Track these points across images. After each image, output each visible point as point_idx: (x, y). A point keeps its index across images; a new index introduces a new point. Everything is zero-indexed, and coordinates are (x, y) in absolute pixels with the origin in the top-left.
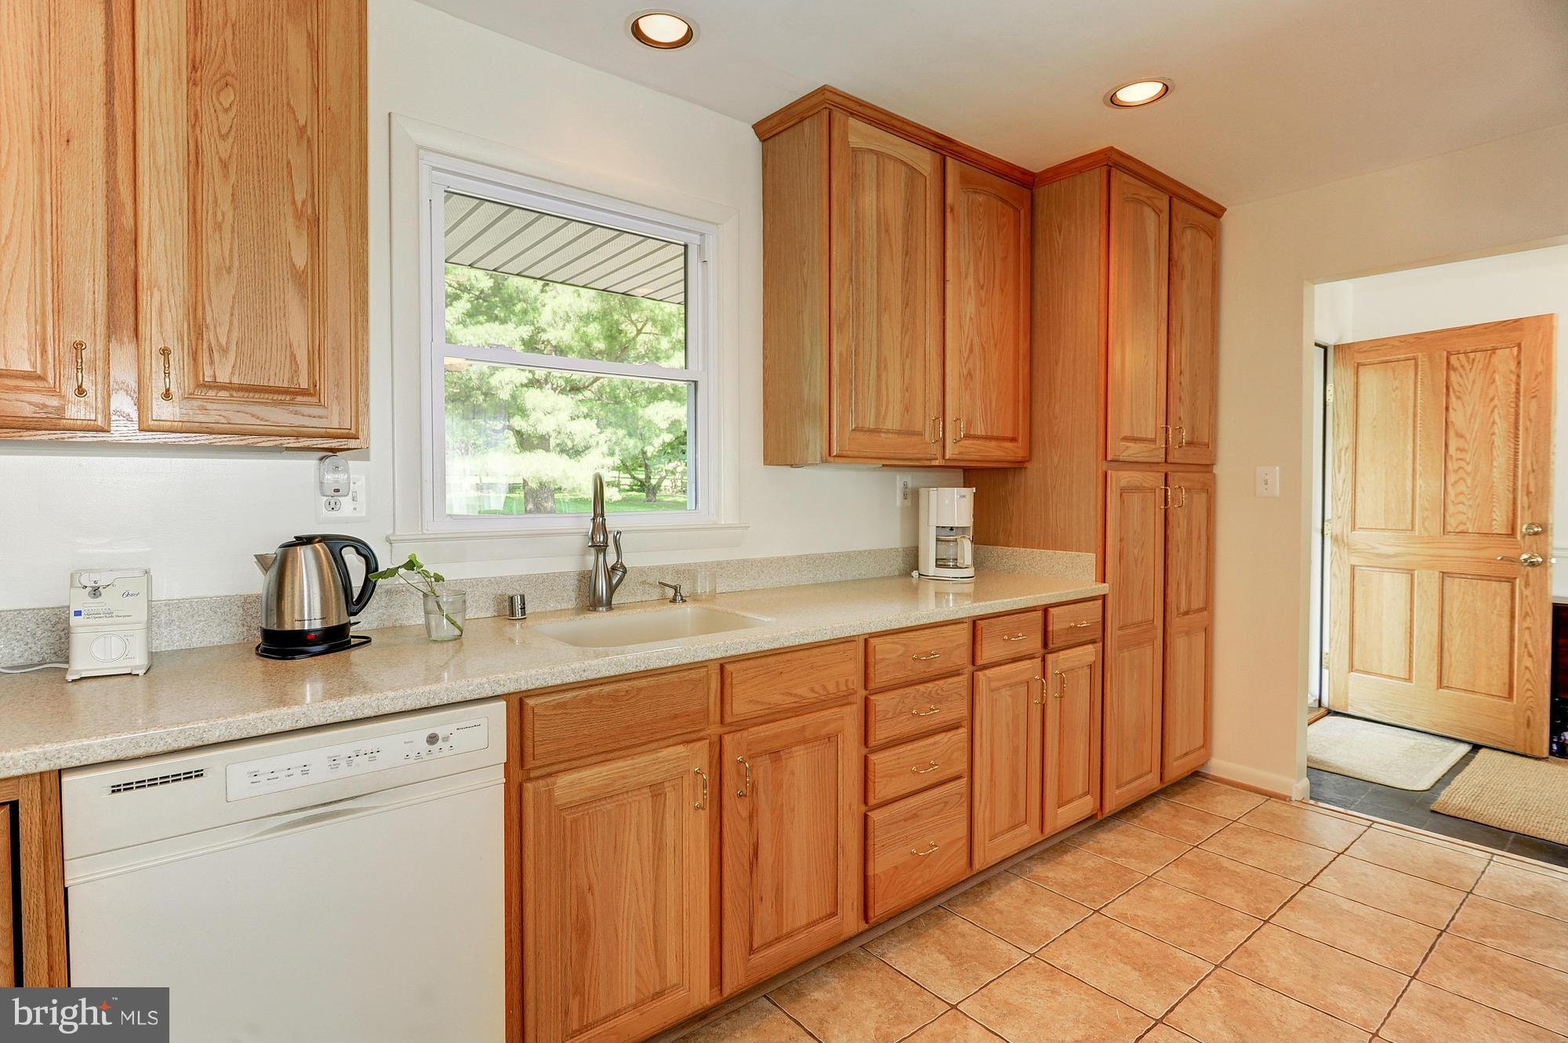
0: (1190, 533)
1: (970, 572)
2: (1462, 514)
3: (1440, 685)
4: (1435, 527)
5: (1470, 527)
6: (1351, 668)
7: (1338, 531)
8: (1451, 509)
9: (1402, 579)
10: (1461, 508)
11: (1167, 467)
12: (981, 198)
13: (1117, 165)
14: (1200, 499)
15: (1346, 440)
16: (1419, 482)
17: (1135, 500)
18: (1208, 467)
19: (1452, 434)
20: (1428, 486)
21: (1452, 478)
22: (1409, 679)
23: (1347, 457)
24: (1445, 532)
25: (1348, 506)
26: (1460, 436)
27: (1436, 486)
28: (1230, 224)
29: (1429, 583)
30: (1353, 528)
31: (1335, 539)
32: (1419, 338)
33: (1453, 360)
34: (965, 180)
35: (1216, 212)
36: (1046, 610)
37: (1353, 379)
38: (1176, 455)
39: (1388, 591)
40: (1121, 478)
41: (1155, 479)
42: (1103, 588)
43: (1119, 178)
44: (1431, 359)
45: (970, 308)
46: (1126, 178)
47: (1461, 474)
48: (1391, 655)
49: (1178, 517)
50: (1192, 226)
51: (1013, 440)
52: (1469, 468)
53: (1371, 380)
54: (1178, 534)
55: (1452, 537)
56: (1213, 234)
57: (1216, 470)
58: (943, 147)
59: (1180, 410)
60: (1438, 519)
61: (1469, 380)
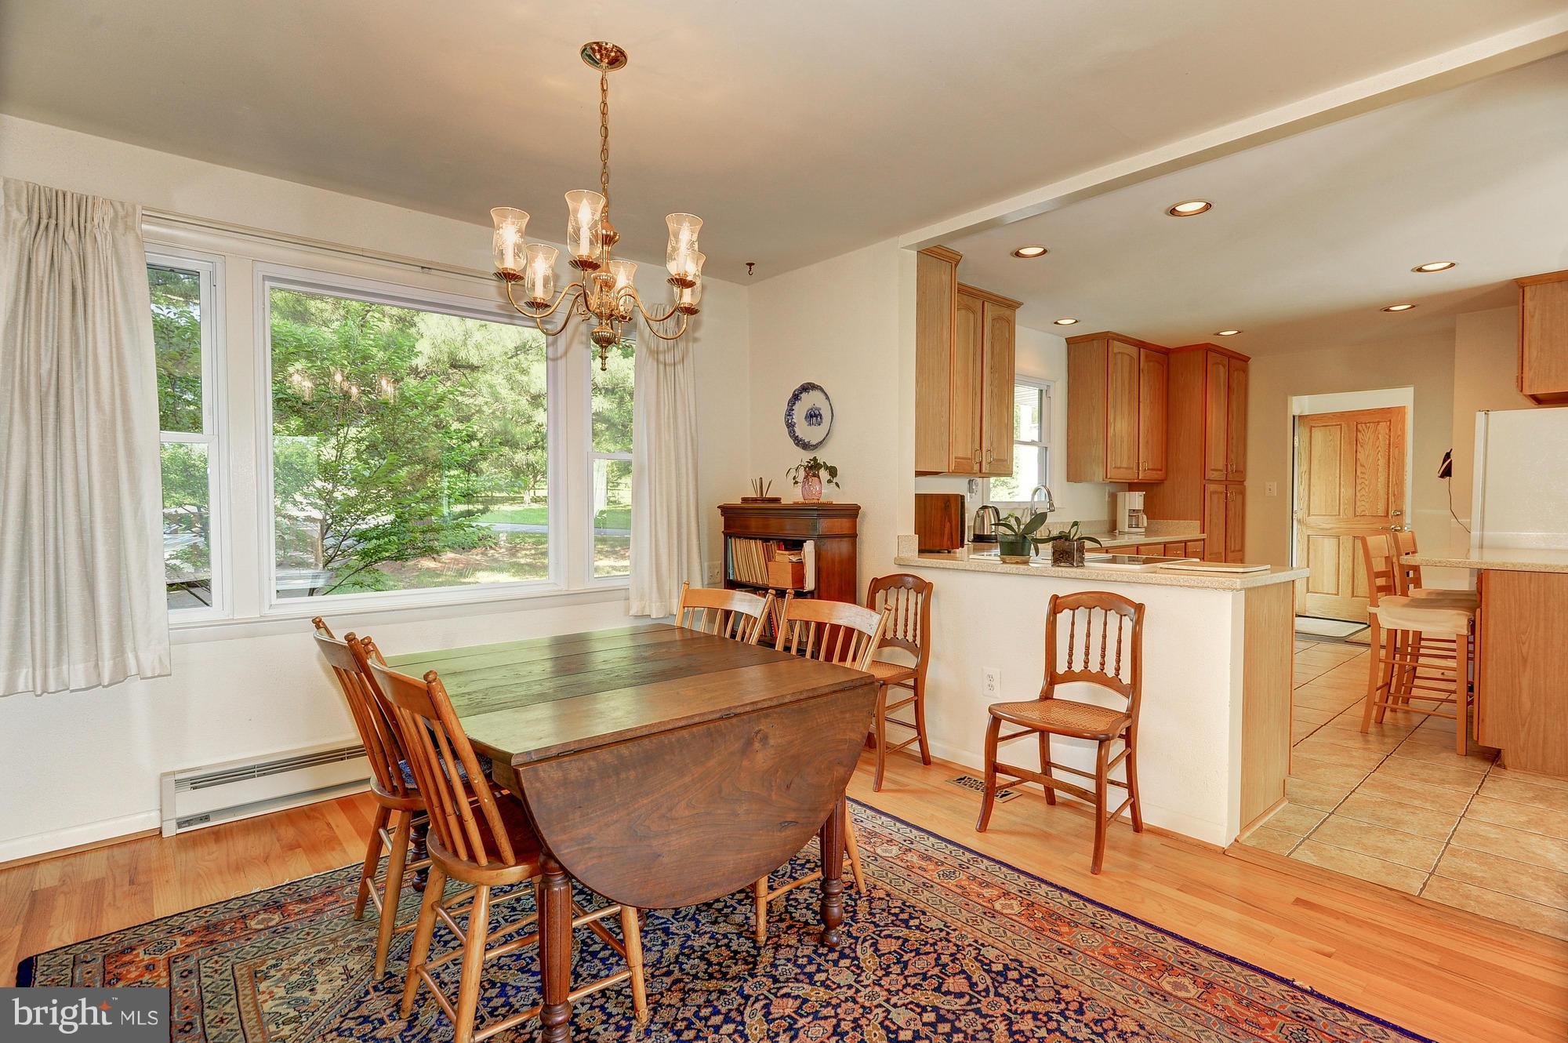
0: (1235, 513)
1: (1143, 530)
2: (1363, 507)
3: (1353, 596)
4: (1350, 513)
5: (1367, 513)
6: (1308, 591)
7: (1300, 517)
8: (1358, 503)
9: (1334, 541)
10: (1363, 503)
11: (1227, 482)
12: (1151, 364)
13: (1210, 350)
14: (1240, 497)
15: (1305, 468)
16: (1342, 490)
17: (1215, 497)
18: (1242, 483)
19: (1358, 464)
20: (1347, 492)
21: (1358, 488)
22: (1338, 594)
23: (1305, 477)
24: (1355, 516)
25: (1306, 503)
26: (1362, 466)
27: (1351, 491)
28: (1253, 366)
29: (1347, 542)
30: (1309, 515)
31: (1299, 521)
32: (1342, 414)
33: (1359, 426)
34: (1147, 356)
35: (1245, 360)
36: (1186, 542)
37: (1309, 434)
38: (1230, 477)
39: (1328, 547)
40: (1211, 487)
41: (1221, 488)
42: (1204, 536)
43: (1211, 355)
44: (1348, 426)
45: (1148, 412)
46: (1214, 354)
47: (1363, 485)
48: (1328, 584)
49: (1231, 506)
50: (1237, 370)
51: (1161, 470)
52: (1367, 483)
53: (1318, 434)
54: (1231, 514)
55: (1358, 518)
56: (1245, 371)
57: (1245, 483)
58: (1140, 344)
59: (1232, 456)
60: (1352, 509)
61: (1367, 436)
